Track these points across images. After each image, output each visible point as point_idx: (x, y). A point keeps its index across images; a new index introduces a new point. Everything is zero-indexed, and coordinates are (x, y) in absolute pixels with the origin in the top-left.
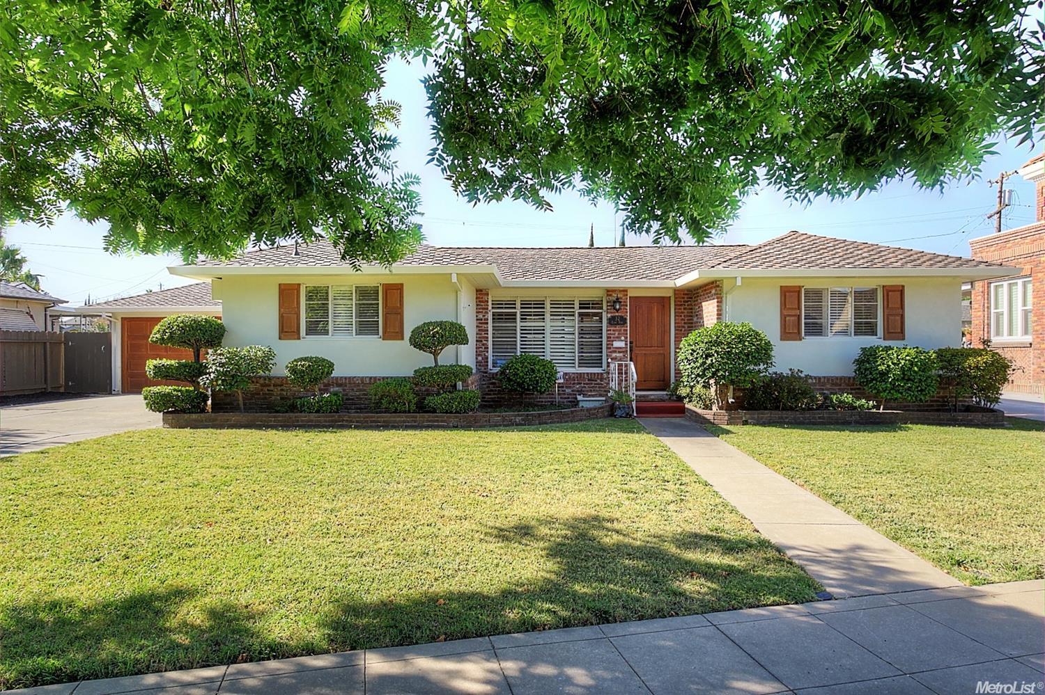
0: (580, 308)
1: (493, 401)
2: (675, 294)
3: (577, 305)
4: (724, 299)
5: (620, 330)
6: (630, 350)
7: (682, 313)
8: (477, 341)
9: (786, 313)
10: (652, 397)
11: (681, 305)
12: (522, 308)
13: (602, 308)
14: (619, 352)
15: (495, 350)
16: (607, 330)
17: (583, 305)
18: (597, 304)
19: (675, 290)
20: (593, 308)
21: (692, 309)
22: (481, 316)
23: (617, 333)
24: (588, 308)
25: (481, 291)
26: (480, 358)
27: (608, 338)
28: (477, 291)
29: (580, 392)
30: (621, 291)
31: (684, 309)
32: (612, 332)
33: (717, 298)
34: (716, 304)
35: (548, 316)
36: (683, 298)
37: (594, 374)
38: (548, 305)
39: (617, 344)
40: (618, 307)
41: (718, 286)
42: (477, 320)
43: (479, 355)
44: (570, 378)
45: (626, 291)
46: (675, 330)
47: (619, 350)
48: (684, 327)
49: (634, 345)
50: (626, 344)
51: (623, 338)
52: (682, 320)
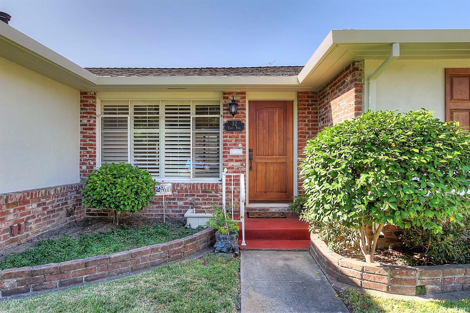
0: (197, 113)
1: (99, 214)
2: (298, 97)
3: (193, 110)
4: (365, 86)
5: (237, 137)
6: (250, 159)
7: (306, 117)
8: (81, 148)
9: (452, 106)
10: (274, 210)
11: (305, 109)
12: (135, 113)
13: (219, 113)
14: (237, 161)
15: (104, 159)
16: (224, 137)
17: (201, 110)
18: (215, 109)
19: (298, 93)
20: (211, 113)
21: (317, 113)
22: (85, 121)
23: (234, 139)
24: (207, 113)
25: (86, 93)
26: (84, 167)
27: (224, 145)
28: (82, 93)
29: (193, 205)
30: (238, 93)
31: (309, 113)
32: (228, 139)
33: (356, 85)
34: (354, 94)
35: (162, 123)
36: (307, 101)
37: (209, 185)
38: (162, 111)
39: (234, 152)
40: (233, 110)
41: (357, 69)
42: (81, 125)
43: (83, 164)
44: (182, 189)
45: (244, 93)
46: (299, 137)
47: (236, 158)
48: (308, 133)
49: (254, 153)
50: (244, 152)
51: (240, 145)
52: (306, 125)
